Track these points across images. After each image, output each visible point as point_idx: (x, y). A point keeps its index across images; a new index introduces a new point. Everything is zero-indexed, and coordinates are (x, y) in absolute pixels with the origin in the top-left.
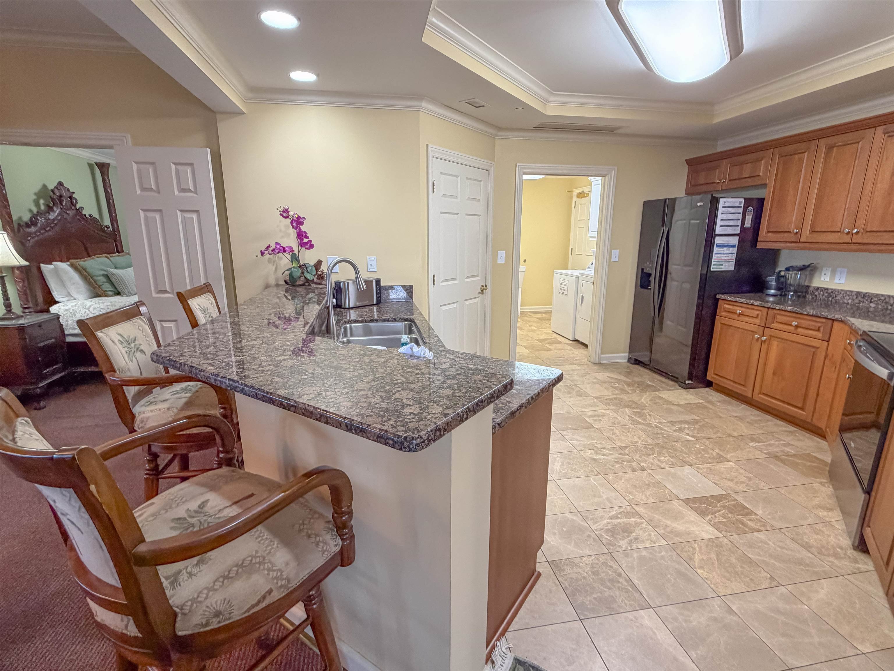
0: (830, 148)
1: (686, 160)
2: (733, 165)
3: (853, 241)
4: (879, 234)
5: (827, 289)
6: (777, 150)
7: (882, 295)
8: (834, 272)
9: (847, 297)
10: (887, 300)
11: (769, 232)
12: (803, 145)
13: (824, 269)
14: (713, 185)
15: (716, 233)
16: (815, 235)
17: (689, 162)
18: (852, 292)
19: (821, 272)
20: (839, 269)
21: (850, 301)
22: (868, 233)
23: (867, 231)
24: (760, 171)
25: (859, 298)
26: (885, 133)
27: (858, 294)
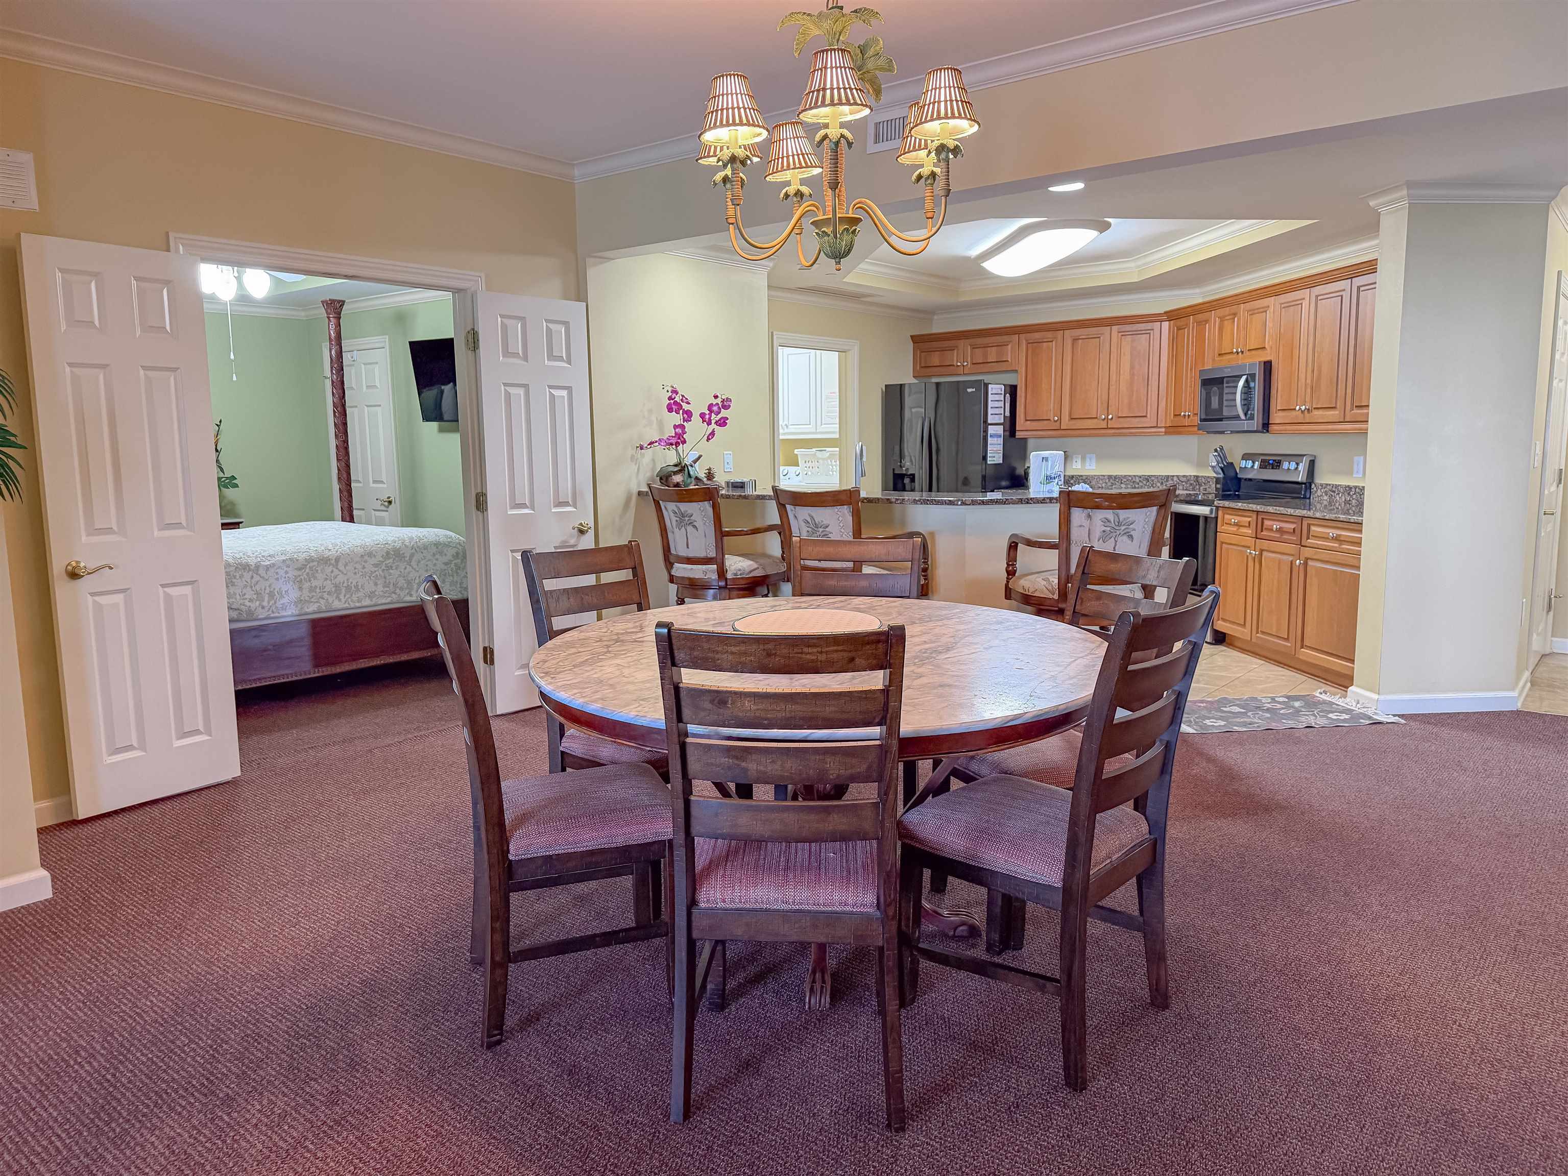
0: (1075, 340)
1: (912, 337)
2: (974, 347)
3: (1109, 426)
4: (1128, 419)
5: (1082, 476)
6: (1022, 336)
7: (1130, 476)
8: (1083, 459)
9: (1101, 482)
10: (1134, 480)
11: (1027, 420)
12: (1049, 335)
13: (1074, 456)
14: (952, 367)
15: (989, 422)
16: (1073, 422)
17: (916, 339)
18: (1104, 476)
19: (1072, 461)
20: (1088, 455)
21: (1103, 485)
22: (1120, 419)
23: (1119, 417)
24: (1007, 355)
25: (1111, 481)
26: (1119, 332)
27: (1110, 477)
